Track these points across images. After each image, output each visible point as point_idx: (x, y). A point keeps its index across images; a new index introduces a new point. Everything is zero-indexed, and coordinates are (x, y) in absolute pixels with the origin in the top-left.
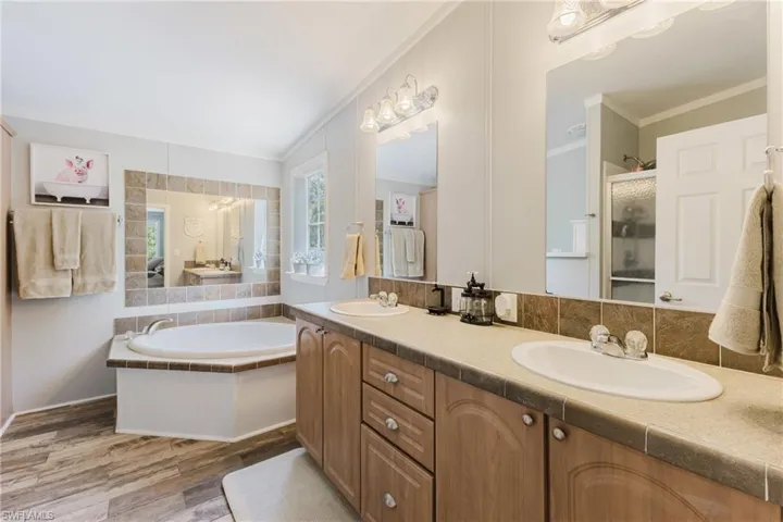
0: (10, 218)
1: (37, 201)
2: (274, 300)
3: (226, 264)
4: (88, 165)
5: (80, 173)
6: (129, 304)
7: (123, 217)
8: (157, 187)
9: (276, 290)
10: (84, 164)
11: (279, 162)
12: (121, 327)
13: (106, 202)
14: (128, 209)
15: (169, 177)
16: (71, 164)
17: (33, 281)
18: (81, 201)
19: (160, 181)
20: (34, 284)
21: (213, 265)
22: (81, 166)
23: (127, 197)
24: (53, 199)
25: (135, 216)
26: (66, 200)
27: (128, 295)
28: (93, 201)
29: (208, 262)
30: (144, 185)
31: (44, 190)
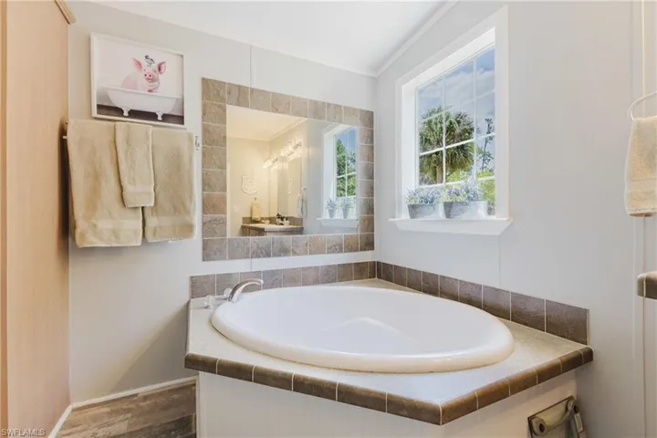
0: (63, 132)
1: (98, 113)
2: (366, 257)
3: (282, 219)
4: (159, 69)
5: (151, 79)
6: (207, 256)
7: (200, 141)
8: (239, 104)
9: (369, 244)
10: (155, 66)
11: (373, 78)
12: (199, 287)
13: (180, 119)
14: (205, 130)
15: (252, 90)
16: (139, 64)
17: (94, 221)
18: (151, 116)
19: (243, 96)
20: (95, 226)
21: (268, 221)
22: (150, 70)
23: (204, 114)
24: (119, 111)
25: (214, 142)
26: (134, 114)
27: (205, 245)
28: (166, 117)
29: (262, 218)
30: (223, 99)
31: (107, 98)
